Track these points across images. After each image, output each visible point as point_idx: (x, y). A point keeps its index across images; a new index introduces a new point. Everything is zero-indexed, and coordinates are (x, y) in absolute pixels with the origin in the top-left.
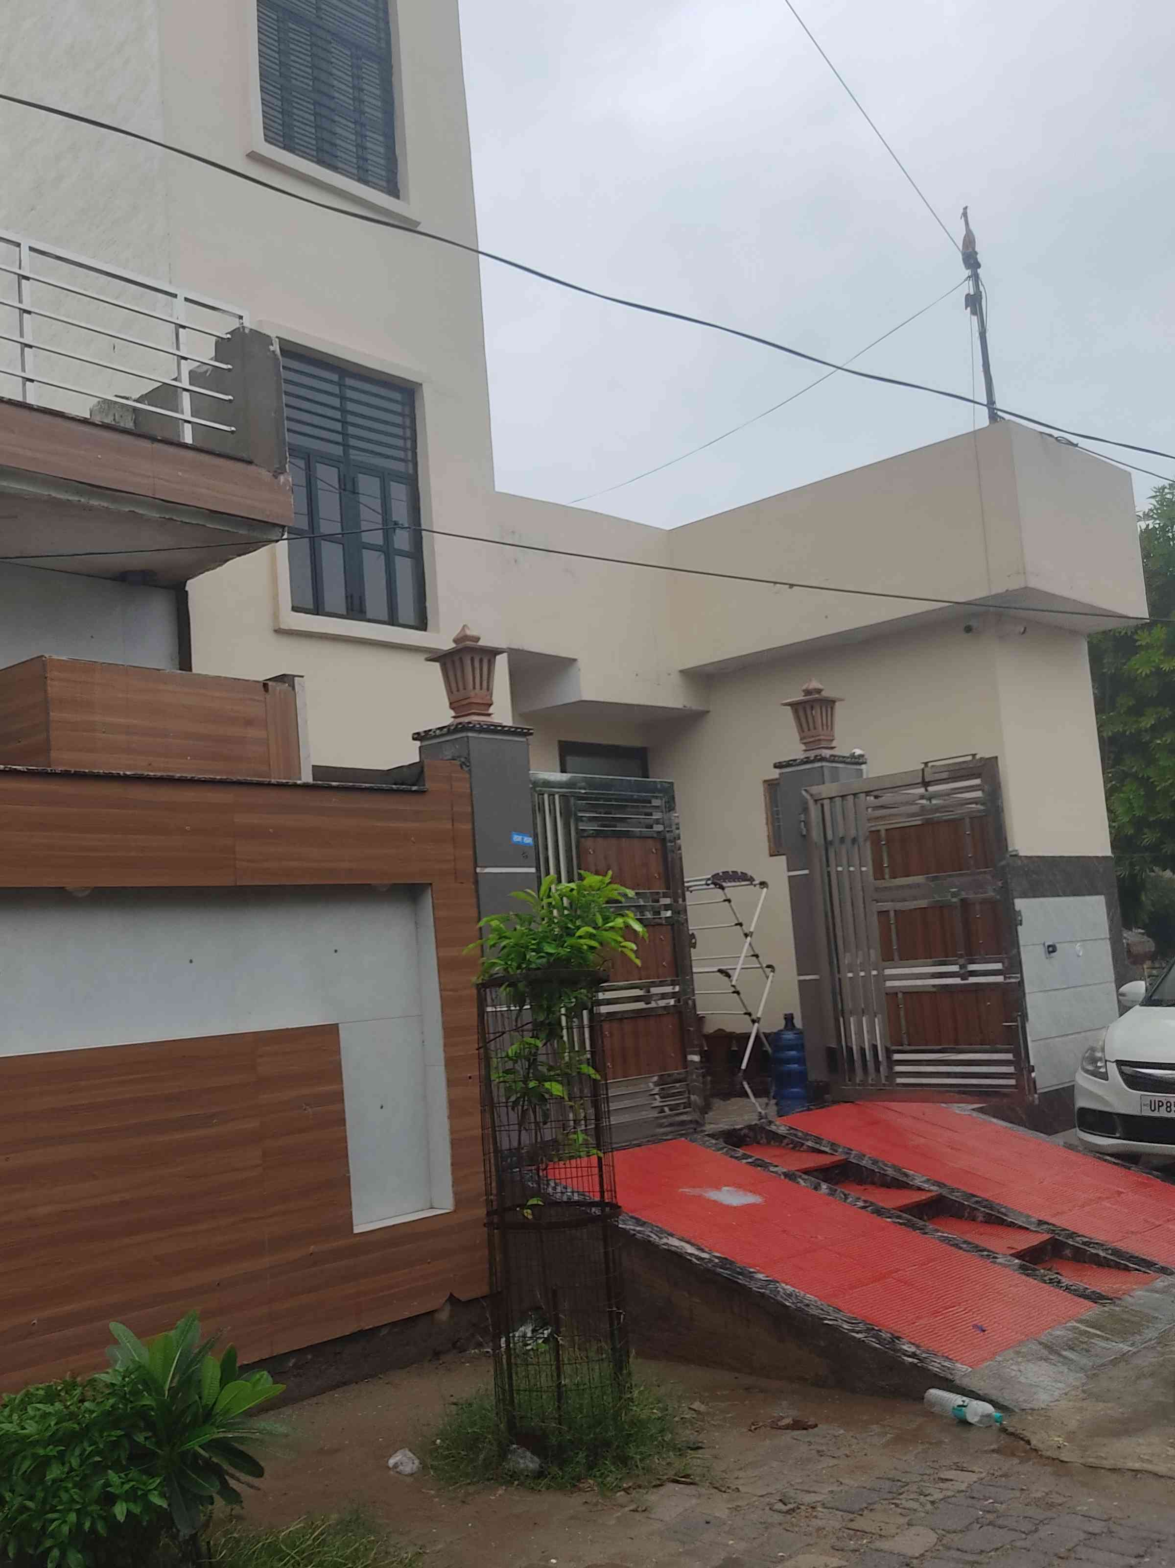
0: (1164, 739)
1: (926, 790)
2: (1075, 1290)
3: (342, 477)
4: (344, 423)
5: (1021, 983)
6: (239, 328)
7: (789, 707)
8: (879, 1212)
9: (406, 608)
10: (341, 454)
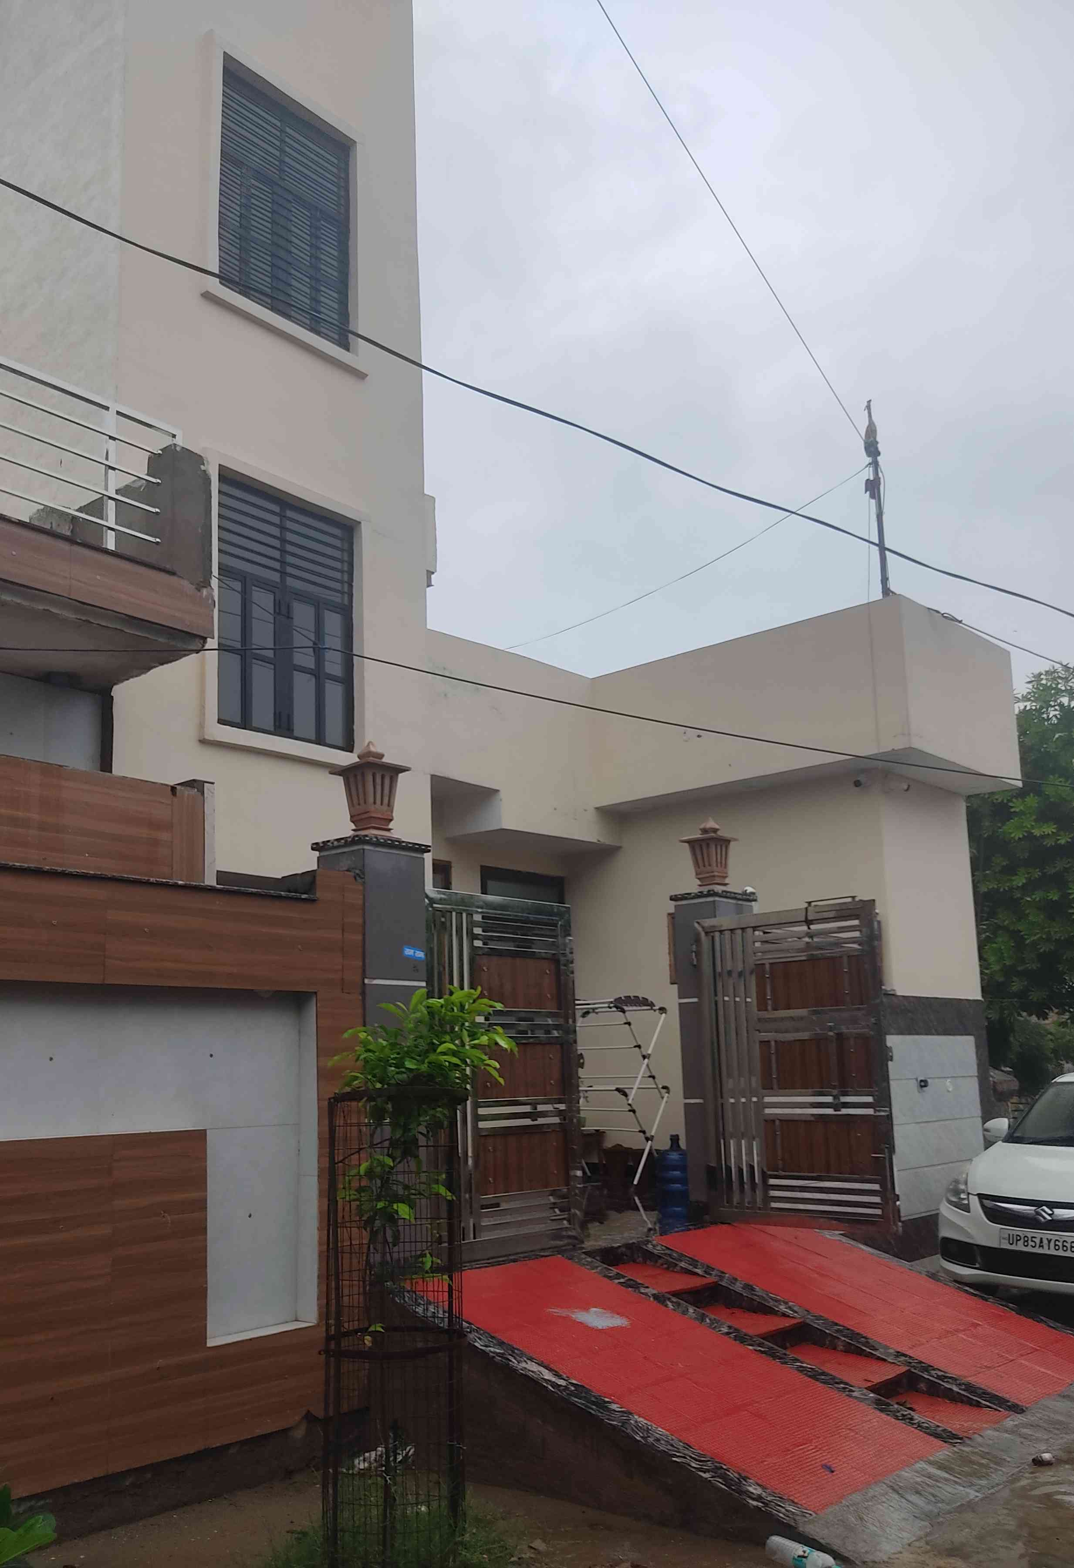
0: (1034, 897)
1: (809, 928)
2: (927, 1428)
3: (277, 602)
4: (283, 551)
5: (890, 1117)
6: (170, 445)
7: (686, 845)
8: (742, 1338)
9: (334, 727)
10: (278, 580)
